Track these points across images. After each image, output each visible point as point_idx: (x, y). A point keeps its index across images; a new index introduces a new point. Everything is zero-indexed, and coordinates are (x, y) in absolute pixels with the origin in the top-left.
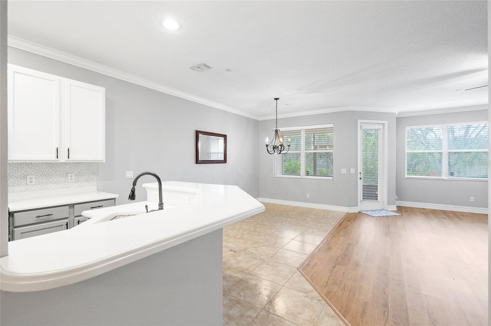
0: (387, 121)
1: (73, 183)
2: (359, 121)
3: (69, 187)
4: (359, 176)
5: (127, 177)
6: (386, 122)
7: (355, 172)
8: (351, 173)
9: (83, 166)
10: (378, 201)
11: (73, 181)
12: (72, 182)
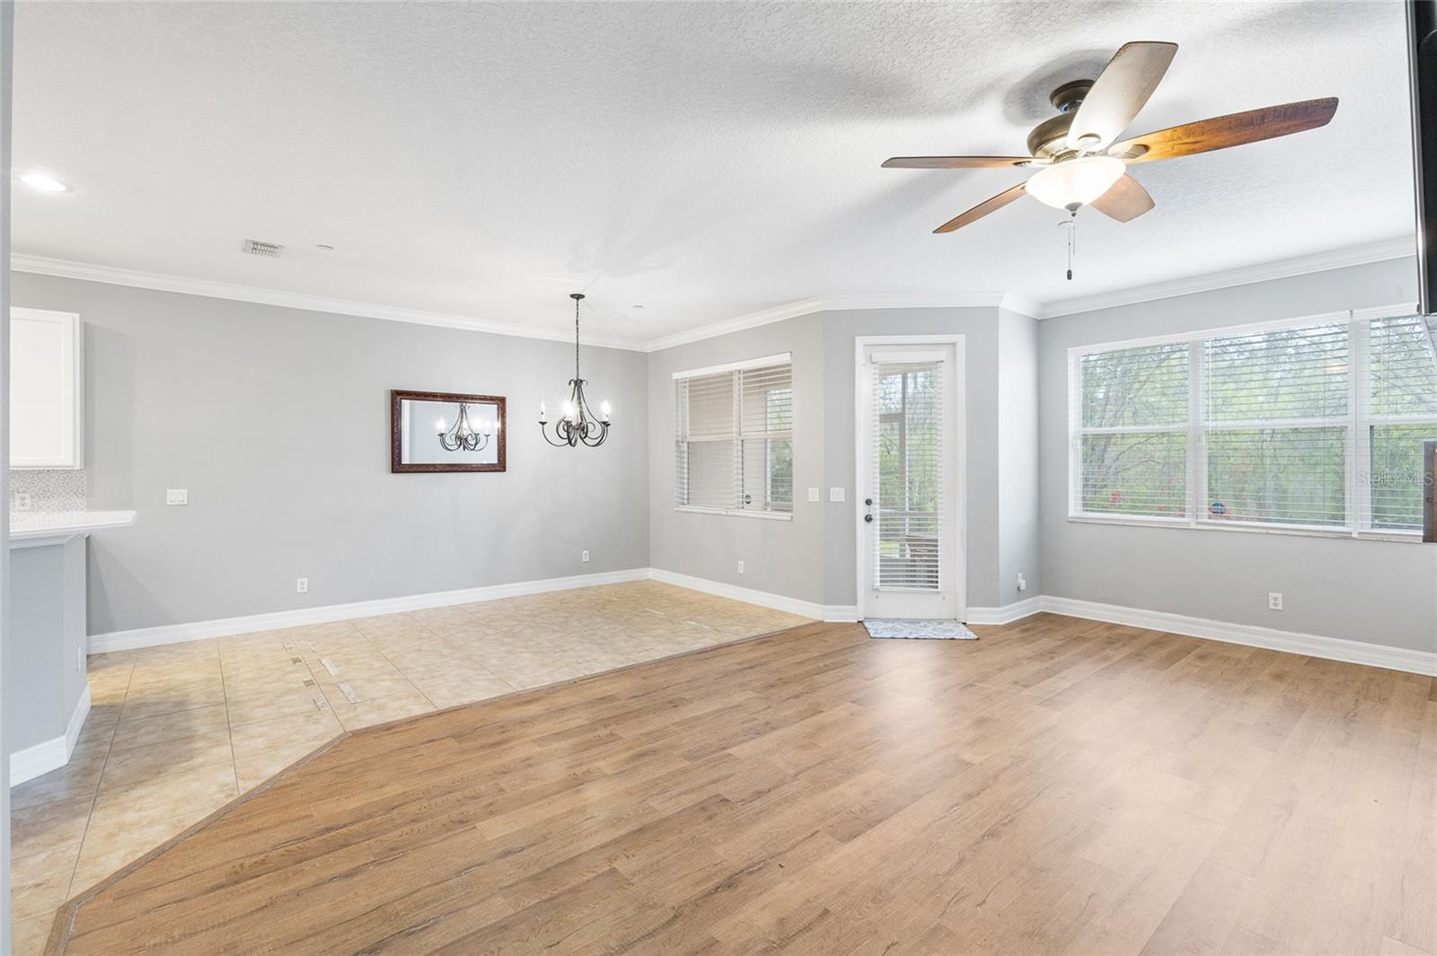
0: (963, 336)
1: (26, 513)
2: (860, 341)
3: (18, 519)
4: (862, 511)
5: (168, 503)
6: (961, 340)
7: (845, 498)
8: (832, 500)
9: (52, 478)
10: (939, 592)
11: (28, 507)
12: (24, 511)
